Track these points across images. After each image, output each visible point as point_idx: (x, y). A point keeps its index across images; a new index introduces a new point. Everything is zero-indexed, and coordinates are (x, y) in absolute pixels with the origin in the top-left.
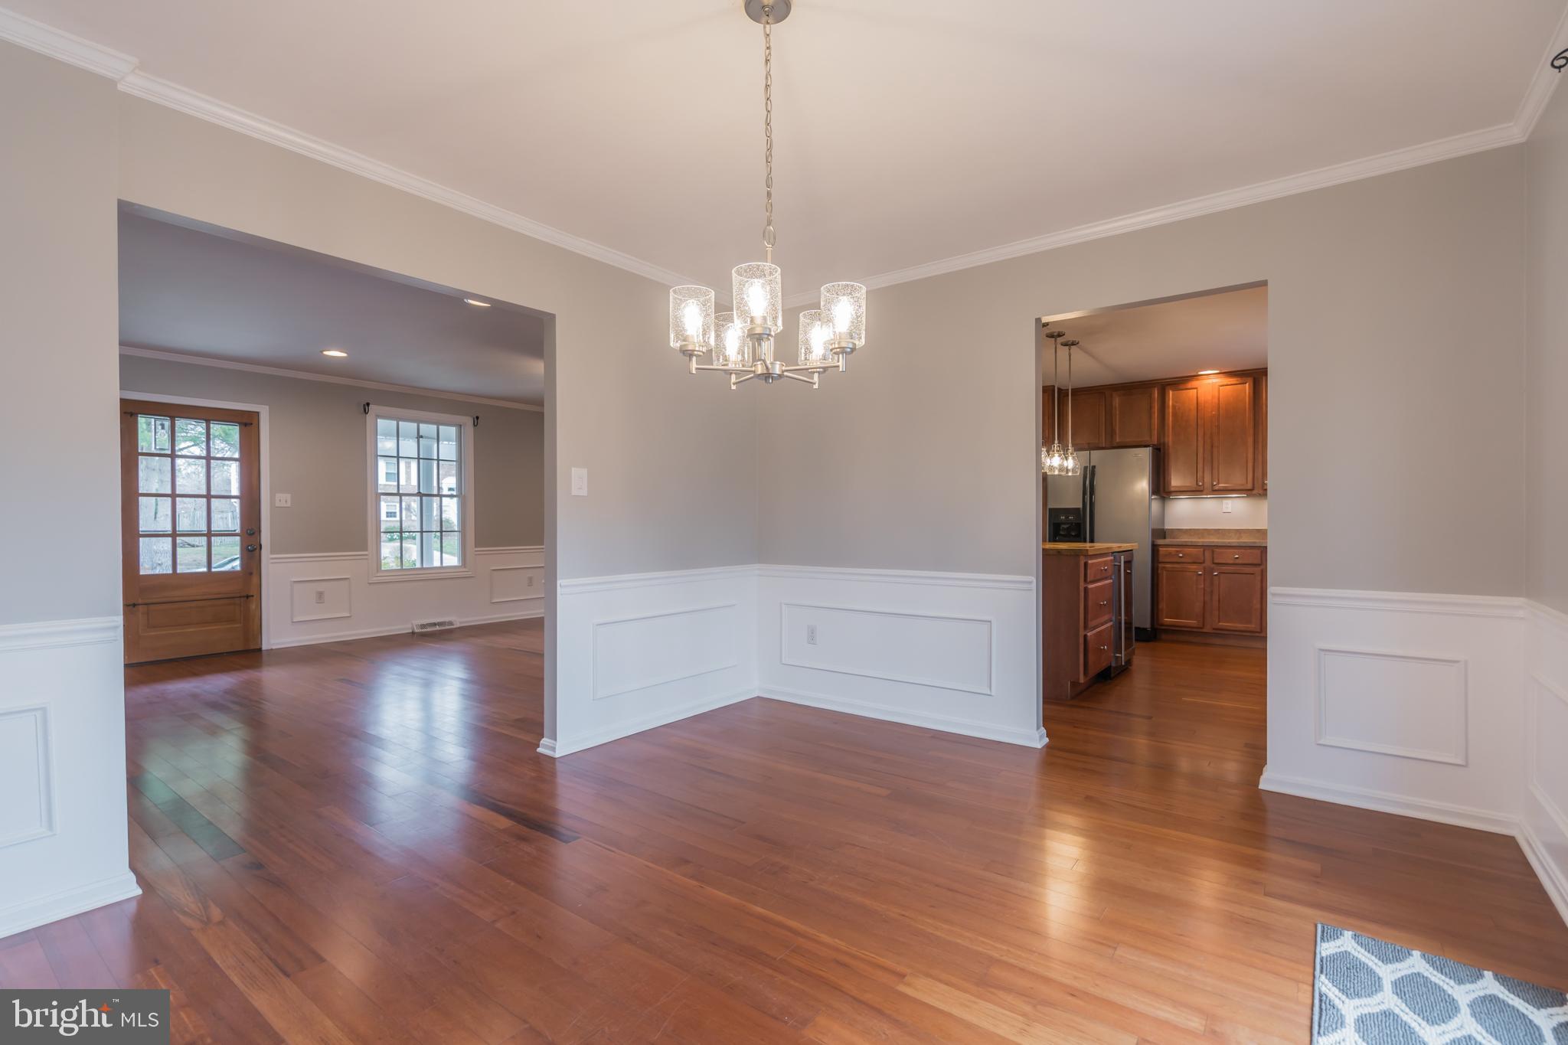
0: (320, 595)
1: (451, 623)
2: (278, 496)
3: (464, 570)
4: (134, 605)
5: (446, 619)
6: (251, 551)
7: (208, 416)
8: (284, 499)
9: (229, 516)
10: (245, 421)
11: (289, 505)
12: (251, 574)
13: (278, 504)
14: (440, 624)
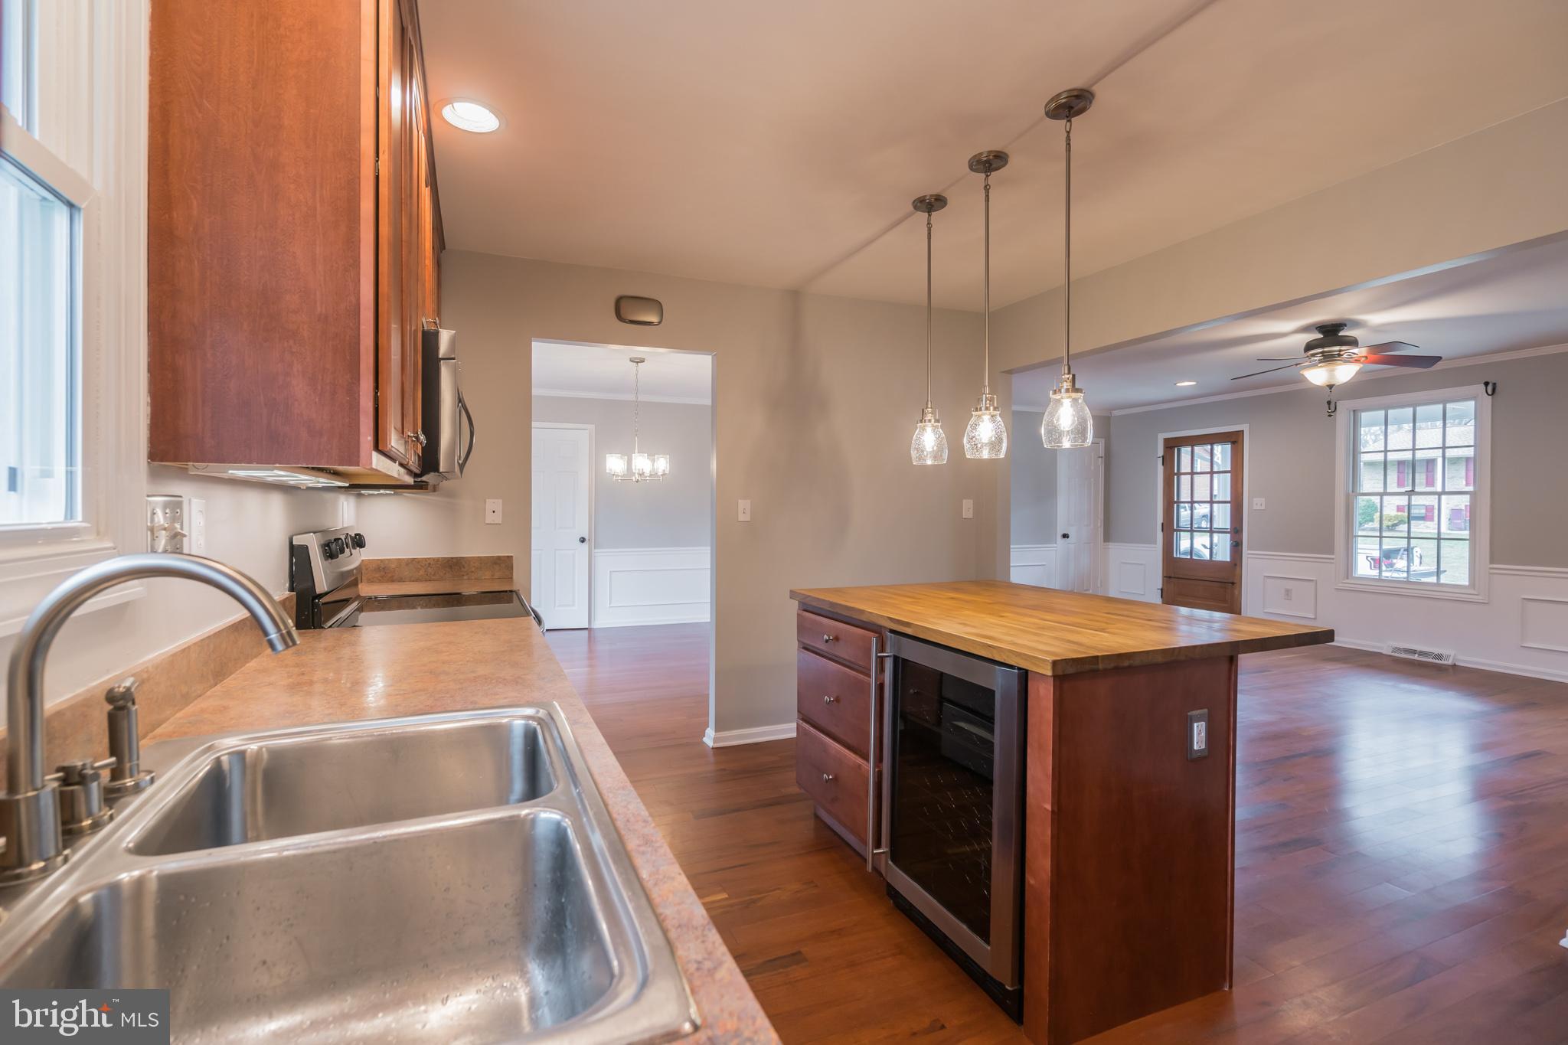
0: (1288, 592)
1: (1439, 656)
2: (1256, 500)
3: (1473, 592)
4: (1170, 577)
5: (1436, 650)
6: (1236, 547)
7: (1211, 439)
8: (1259, 503)
9: (1223, 517)
10: (1233, 440)
11: (1263, 508)
12: (1236, 565)
13: (1255, 507)
14: (1421, 653)
